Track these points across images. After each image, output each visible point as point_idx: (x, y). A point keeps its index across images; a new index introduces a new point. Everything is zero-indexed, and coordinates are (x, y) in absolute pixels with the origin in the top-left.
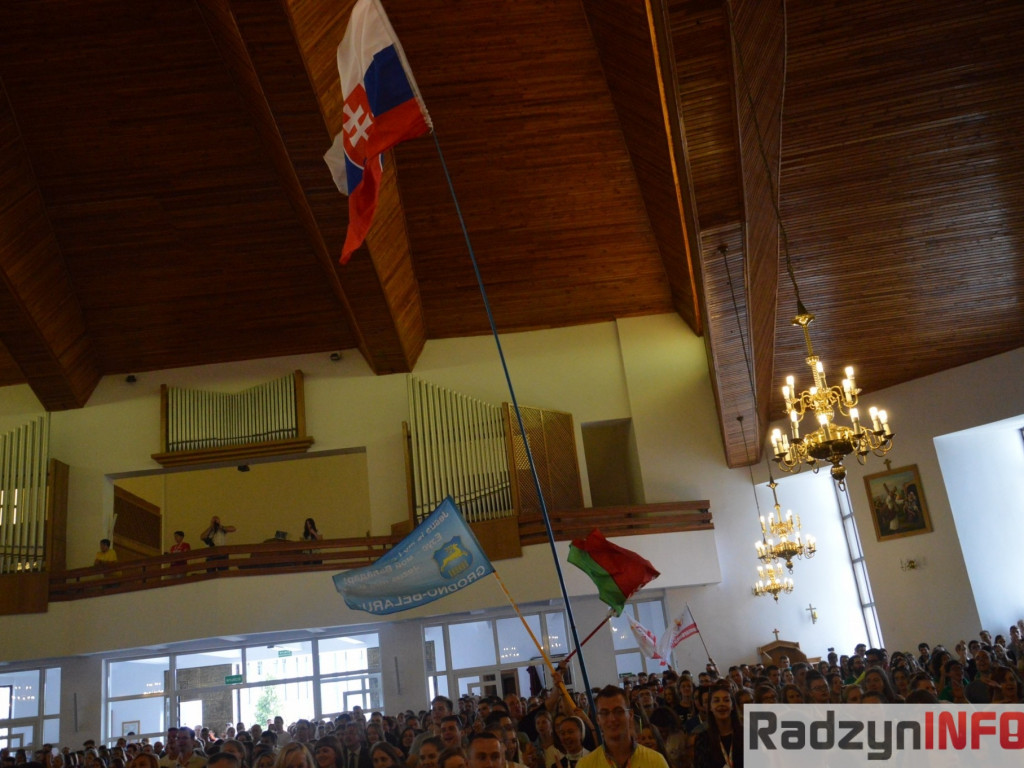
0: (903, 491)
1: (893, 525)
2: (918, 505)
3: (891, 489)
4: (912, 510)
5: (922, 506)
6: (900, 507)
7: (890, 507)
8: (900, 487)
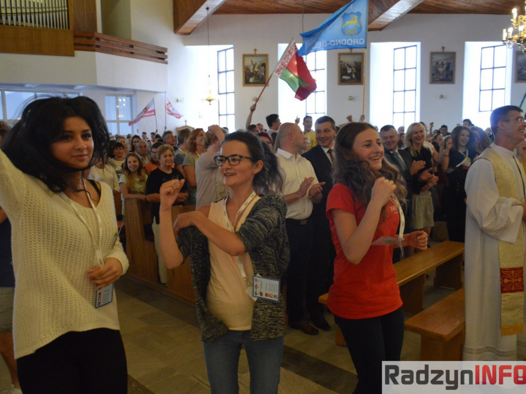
0: (259, 66)
1: (251, 80)
2: (265, 73)
3: (254, 63)
4: (262, 75)
5: (266, 74)
6: (256, 72)
7: (252, 71)
8: (258, 63)
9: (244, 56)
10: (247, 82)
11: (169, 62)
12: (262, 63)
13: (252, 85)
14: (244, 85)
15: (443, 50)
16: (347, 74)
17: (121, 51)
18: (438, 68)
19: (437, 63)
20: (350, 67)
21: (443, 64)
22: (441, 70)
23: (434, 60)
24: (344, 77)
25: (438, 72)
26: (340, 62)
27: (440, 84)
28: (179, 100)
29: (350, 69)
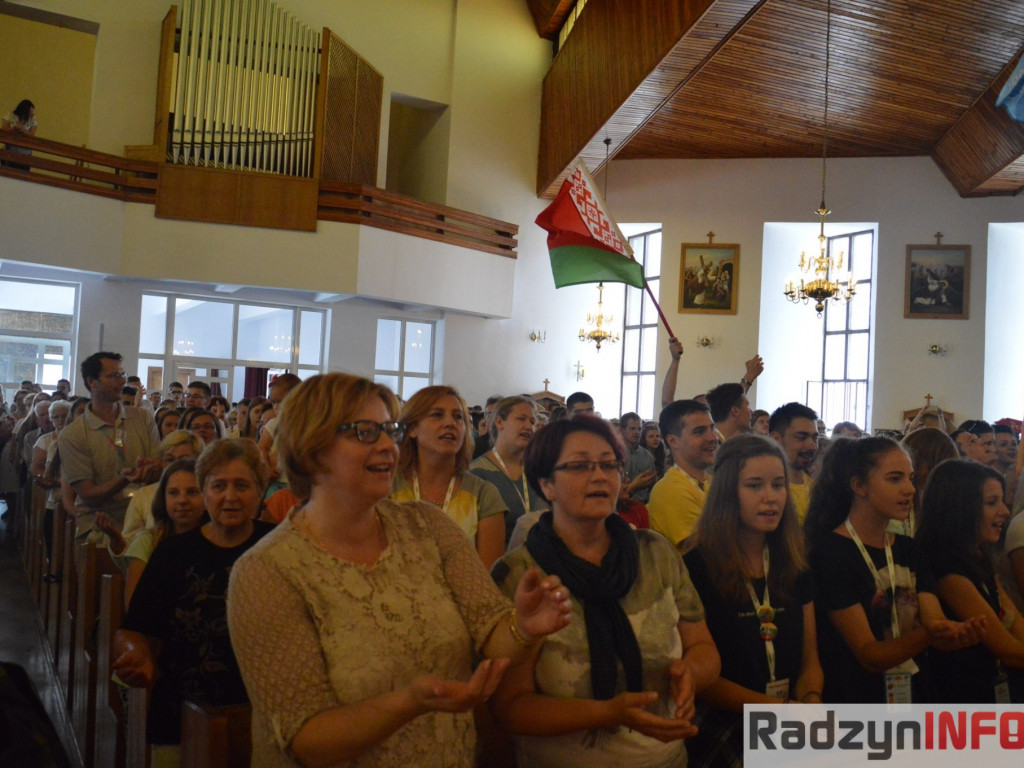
0: (718, 268)
1: (698, 299)
2: (730, 285)
3: (706, 263)
4: (722, 289)
5: (734, 287)
6: (711, 283)
7: (700, 281)
8: (716, 264)
9: (685, 247)
10: (687, 304)
11: (519, 255)
12: (724, 263)
13: (699, 309)
14: (680, 311)
16: (926, 294)
17: (417, 226)
20: (935, 276)
24: (919, 300)
26: (911, 266)
28: (537, 335)
29: (935, 282)
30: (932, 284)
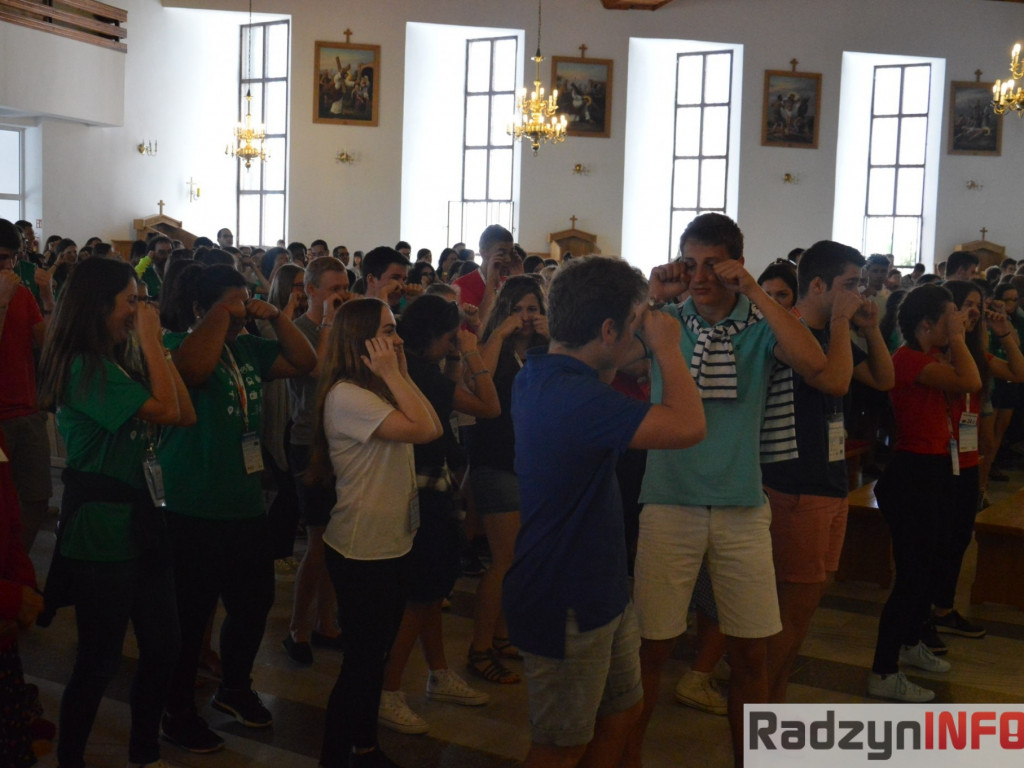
0: (356, 72)
1: (335, 108)
2: (370, 92)
3: (343, 66)
4: (362, 96)
5: (374, 95)
6: (350, 89)
7: (337, 86)
8: (355, 67)
9: (320, 45)
10: (323, 113)
11: (128, 48)
12: (363, 67)
13: (335, 120)
14: (315, 121)
15: (794, 68)
16: (570, 110)
18: (782, 109)
19: (780, 98)
20: (579, 92)
21: (791, 99)
22: (787, 113)
23: (771, 90)
25: (780, 118)
26: (559, 78)
27: (783, 146)
28: (146, 146)
29: (579, 97)
30: (577, 99)
